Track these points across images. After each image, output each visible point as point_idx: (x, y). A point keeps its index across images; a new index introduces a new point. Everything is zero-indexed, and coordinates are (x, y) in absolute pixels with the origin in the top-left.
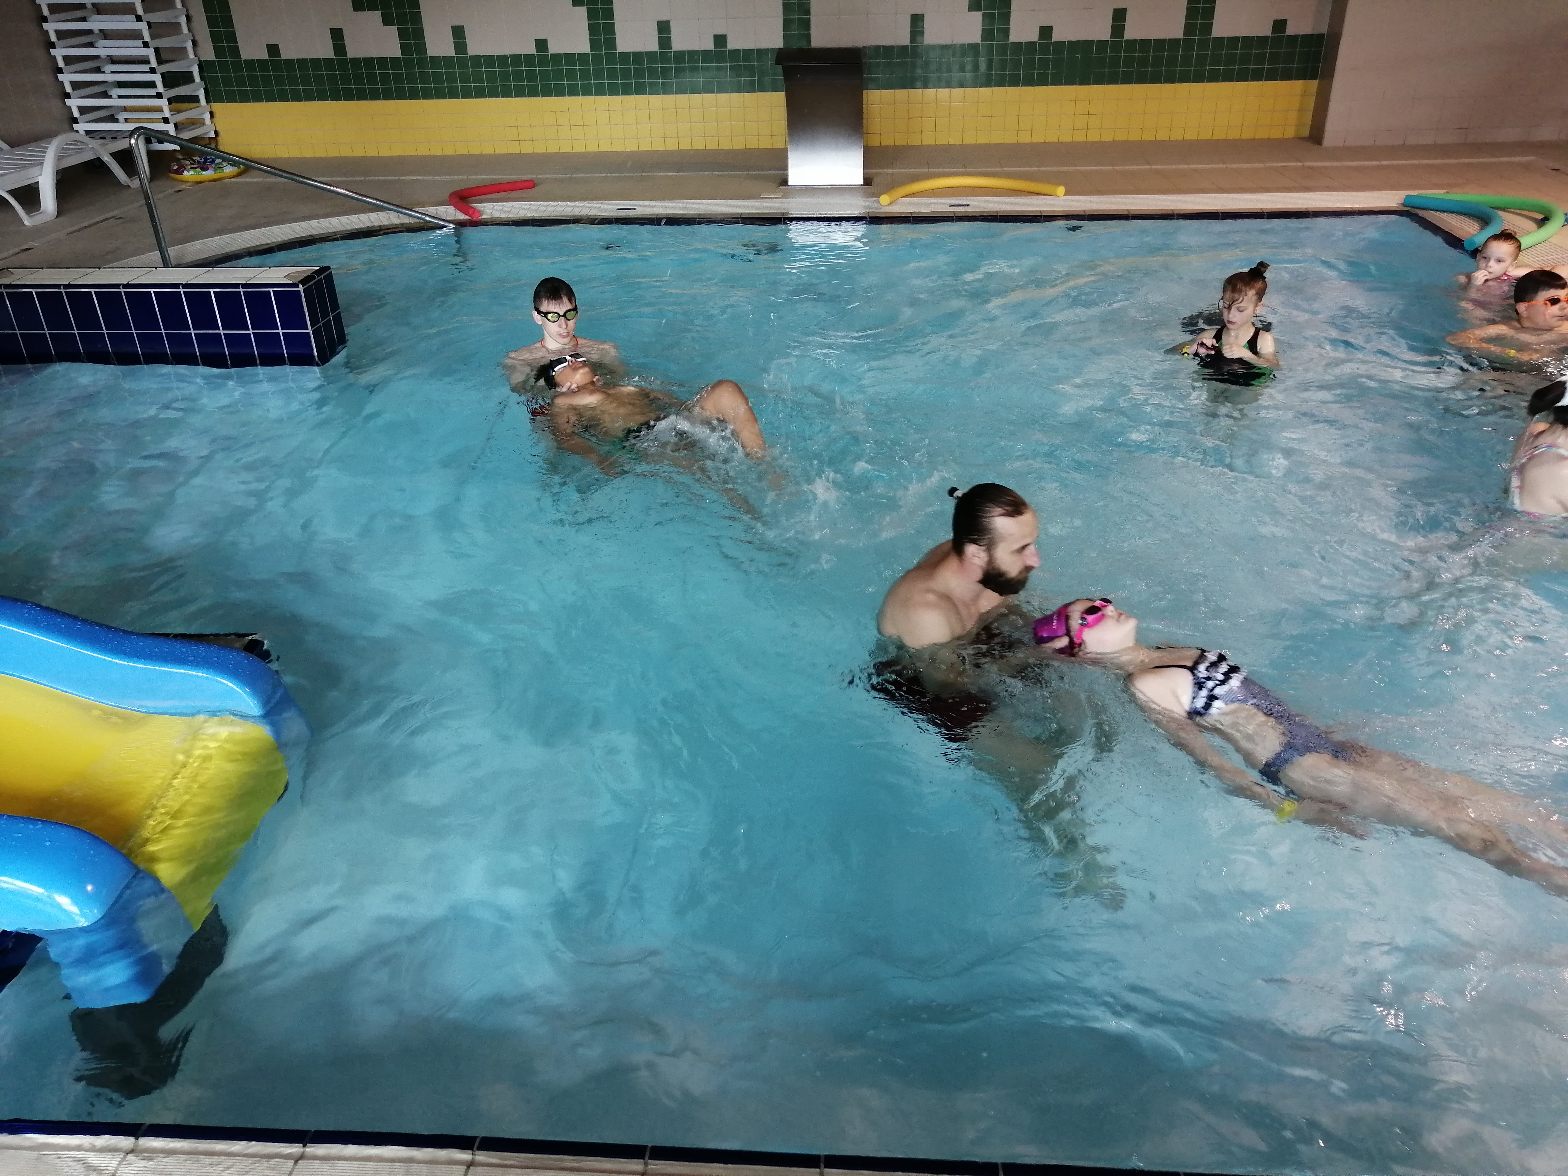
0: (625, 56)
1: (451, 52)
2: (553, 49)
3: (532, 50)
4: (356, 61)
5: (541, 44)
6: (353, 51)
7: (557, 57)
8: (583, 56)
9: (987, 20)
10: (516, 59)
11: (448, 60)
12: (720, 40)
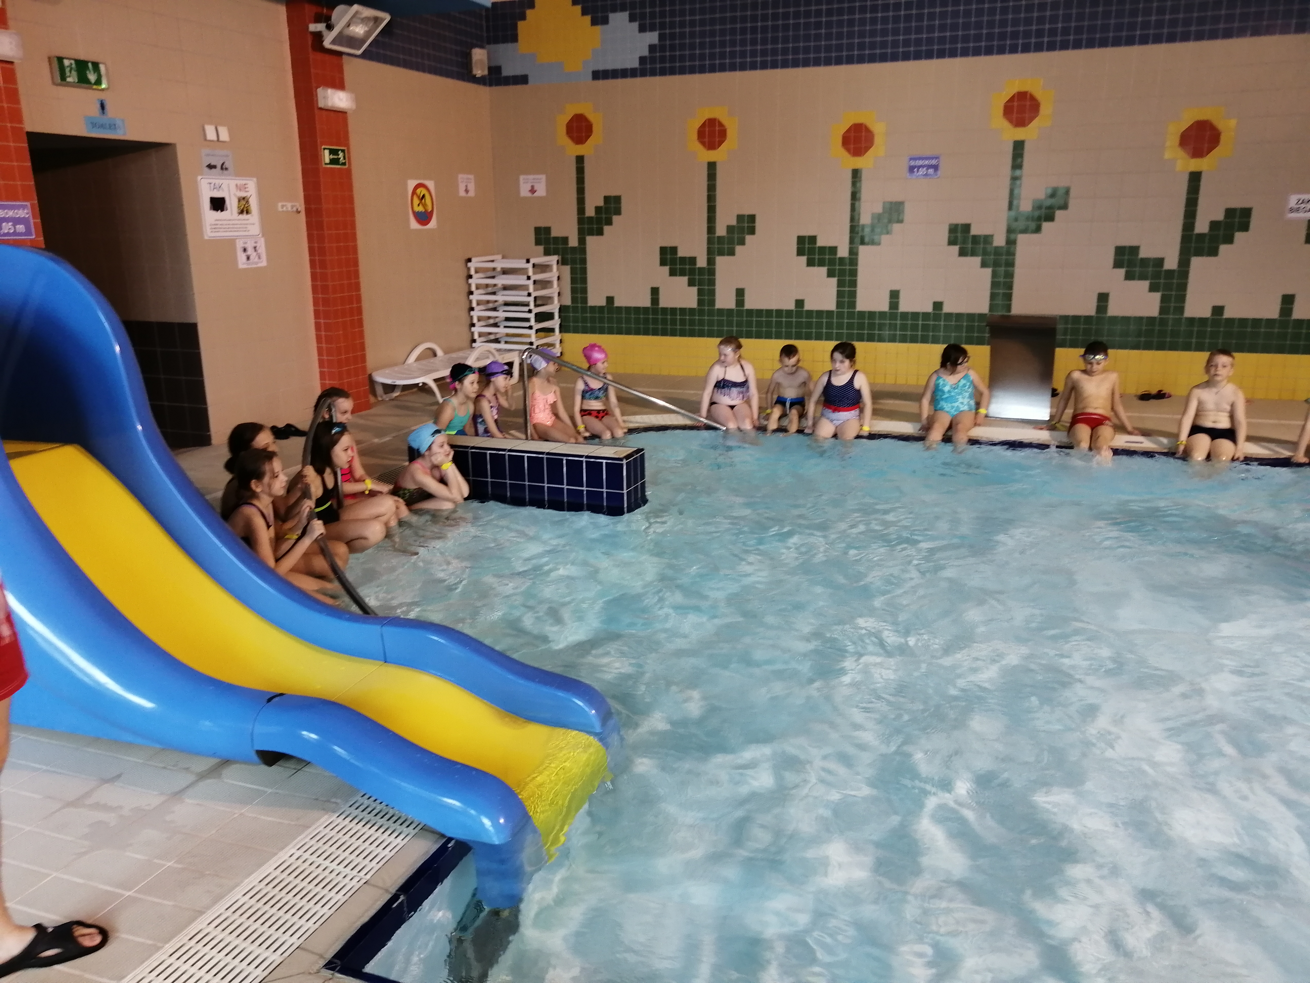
0: (862, 314)
1: (733, 306)
2: (808, 307)
3: (792, 306)
4: (665, 310)
5: (800, 303)
6: (664, 303)
7: (810, 313)
8: (829, 313)
9: (1164, 300)
10: (779, 312)
11: (730, 311)
12: (938, 305)
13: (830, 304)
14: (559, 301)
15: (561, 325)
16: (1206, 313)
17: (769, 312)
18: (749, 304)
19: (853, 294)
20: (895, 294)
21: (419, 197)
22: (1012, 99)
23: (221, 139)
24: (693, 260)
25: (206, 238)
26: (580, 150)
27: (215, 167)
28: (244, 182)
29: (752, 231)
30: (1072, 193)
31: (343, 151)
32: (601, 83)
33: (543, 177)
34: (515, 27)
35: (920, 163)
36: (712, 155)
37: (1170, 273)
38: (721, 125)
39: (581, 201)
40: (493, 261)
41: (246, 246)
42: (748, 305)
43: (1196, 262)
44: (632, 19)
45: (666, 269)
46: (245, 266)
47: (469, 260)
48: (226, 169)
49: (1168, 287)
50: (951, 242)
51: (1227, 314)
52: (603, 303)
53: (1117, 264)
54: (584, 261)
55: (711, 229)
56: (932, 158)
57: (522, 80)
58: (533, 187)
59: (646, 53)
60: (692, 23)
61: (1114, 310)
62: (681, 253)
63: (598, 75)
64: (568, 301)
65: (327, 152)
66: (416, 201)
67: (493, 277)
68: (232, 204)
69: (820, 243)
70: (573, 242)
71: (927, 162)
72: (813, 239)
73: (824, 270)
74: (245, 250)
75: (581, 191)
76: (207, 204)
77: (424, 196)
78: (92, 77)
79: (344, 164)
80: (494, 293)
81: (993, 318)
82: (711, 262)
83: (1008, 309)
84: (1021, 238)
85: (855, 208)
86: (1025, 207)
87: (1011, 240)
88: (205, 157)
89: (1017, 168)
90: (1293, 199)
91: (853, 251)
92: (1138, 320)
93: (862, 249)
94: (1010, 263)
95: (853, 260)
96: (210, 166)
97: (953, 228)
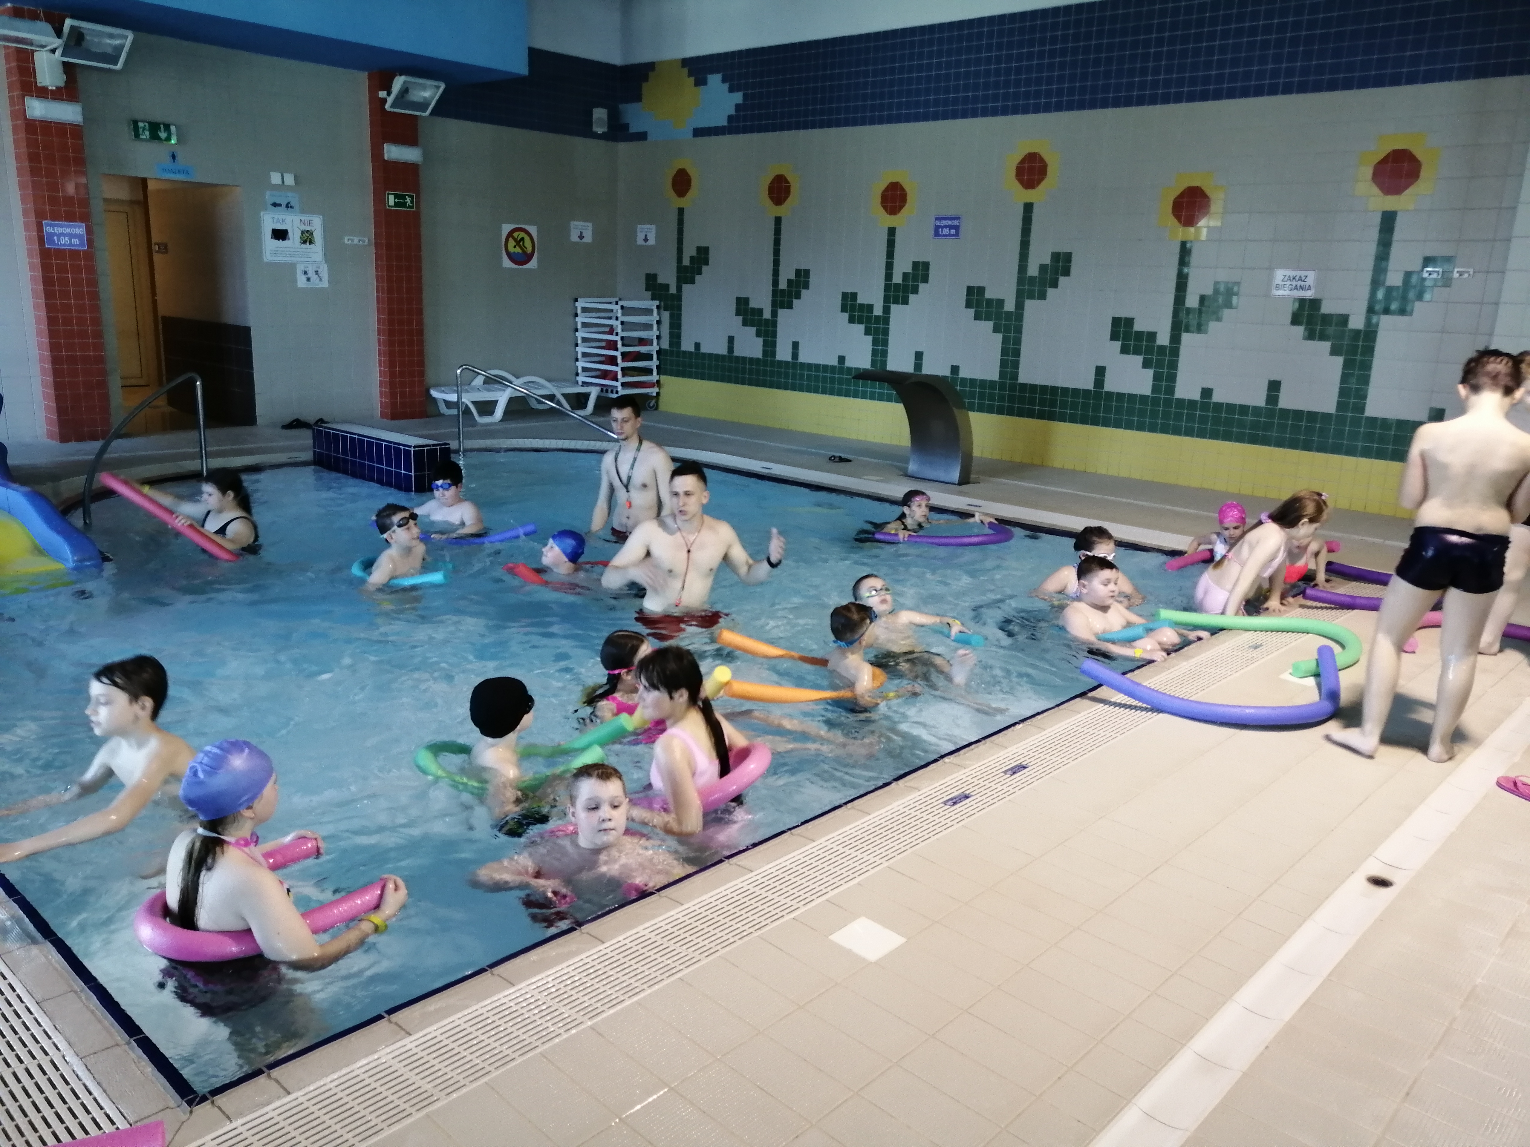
1: (788, 357)
2: (848, 363)
3: (835, 362)
4: (737, 357)
5: (842, 359)
6: (737, 351)
7: (849, 370)
8: (865, 371)
9: (1157, 378)
10: (825, 368)
11: (787, 363)
12: (955, 369)
13: (866, 362)
14: (658, 344)
15: (658, 367)
16: (1196, 396)
17: (817, 366)
18: (804, 357)
19: (885, 353)
20: (919, 356)
21: (515, 240)
22: (1023, 161)
23: (286, 183)
24: (760, 311)
25: (265, 260)
26: (682, 202)
27: (280, 205)
28: (309, 218)
29: (806, 286)
30: (1074, 259)
31: (412, 196)
32: (700, 140)
33: (653, 227)
34: (641, 88)
35: (944, 223)
36: (779, 211)
37: (1162, 348)
38: (787, 181)
39: (680, 251)
41: (307, 270)
42: (801, 359)
43: (1187, 338)
44: (724, 81)
45: (740, 318)
46: (305, 286)
47: (576, 300)
48: (292, 207)
49: (1159, 364)
50: (968, 305)
51: (1216, 398)
52: (692, 349)
53: (1114, 337)
54: (679, 308)
55: (775, 283)
56: (954, 219)
57: (642, 136)
58: (646, 235)
59: (732, 112)
60: (769, 84)
61: (1110, 386)
62: (752, 304)
63: (699, 132)
64: (665, 345)
65: (391, 197)
66: (511, 243)
68: (295, 235)
69: (860, 300)
70: (673, 290)
71: (949, 223)
72: (854, 296)
73: (862, 327)
74: (305, 273)
75: (680, 241)
76: (269, 234)
77: (522, 239)
78: (163, 135)
79: (410, 207)
81: (1002, 386)
82: (774, 314)
83: (1015, 376)
84: (1029, 304)
85: (889, 266)
86: (1033, 271)
87: (1020, 306)
88: (270, 197)
89: (1026, 231)
90: (1280, 274)
91: (887, 310)
92: (1132, 397)
93: (894, 307)
94: (1019, 330)
95: (885, 319)
96: (275, 205)
97: (970, 290)
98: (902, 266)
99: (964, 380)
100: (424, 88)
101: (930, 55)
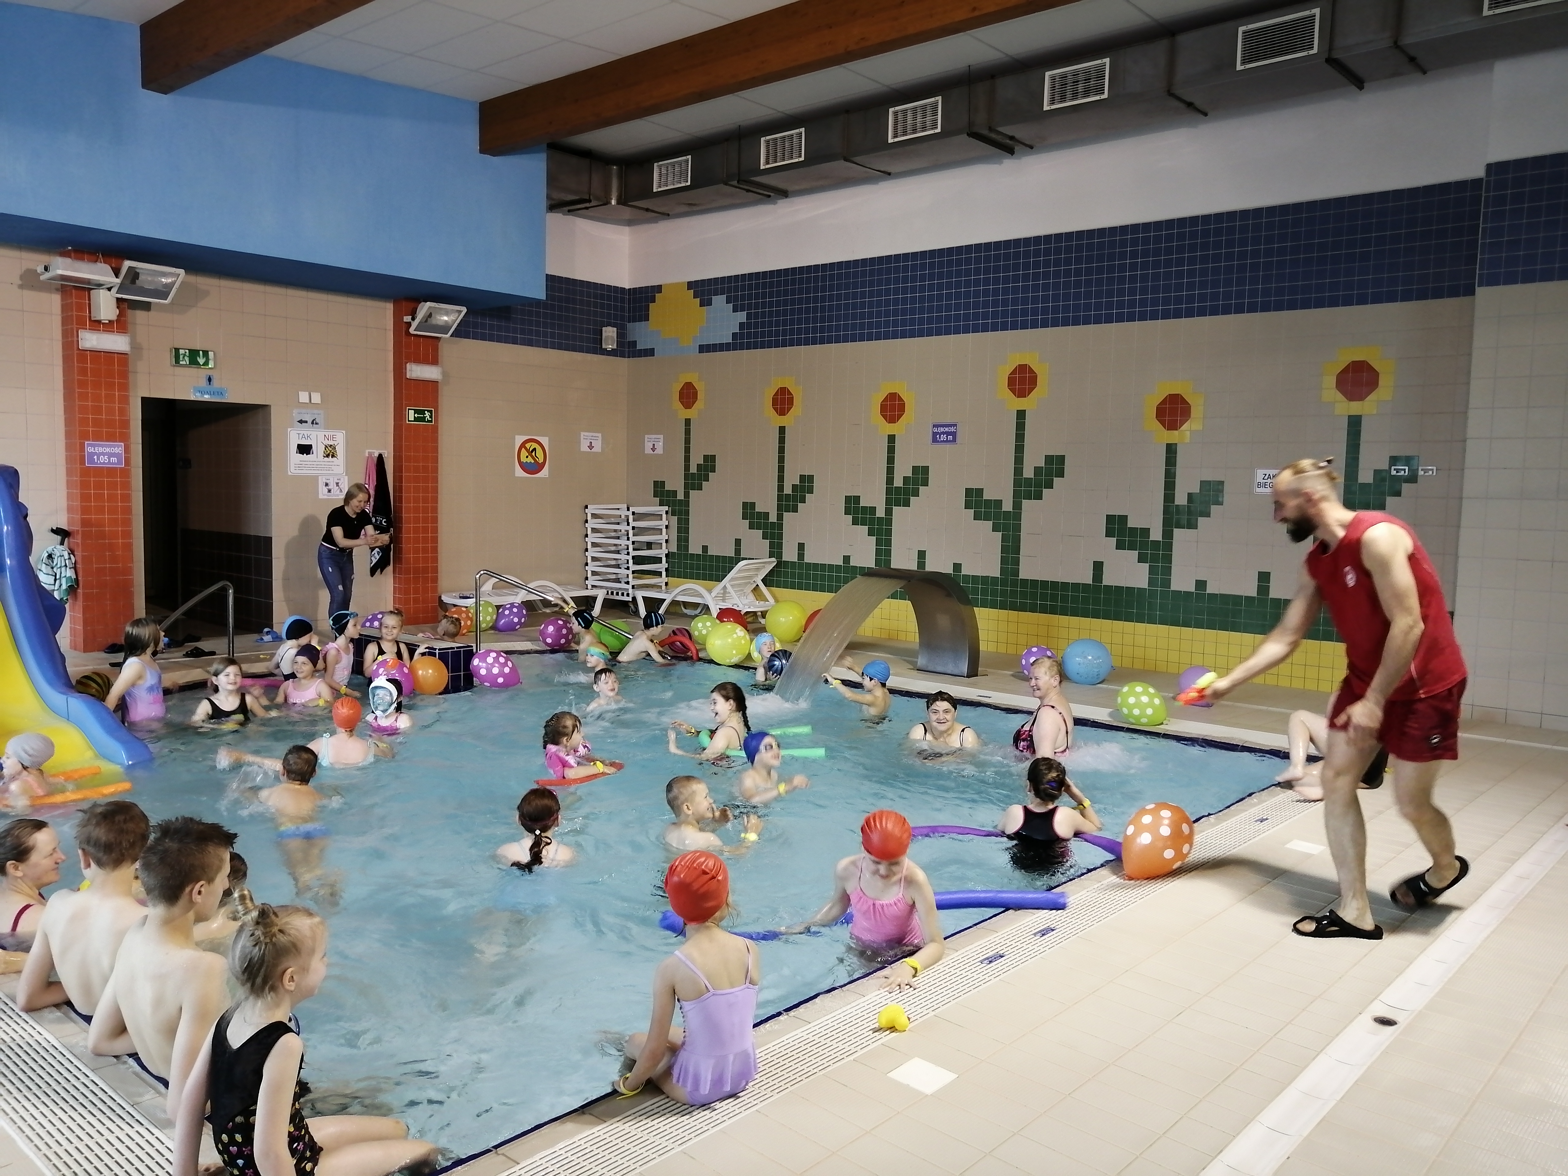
0: (895, 571)
2: (853, 563)
3: (840, 562)
5: (847, 559)
6: (744, 553)
7: (854, 568)
8: (869, 569)
9: (1152, 571)
10: (831, 567)
11: (793, 564)
12: (957, 567)
13: (870, 562)
14: (667, 548)
15: (667, 570)
16: (1192, 588)
17: (823, 566)
19: (888, 553)
20: (922, 555)
21: (528, 450)
22: (1014, 372)
23: (313, 401)
24: (766, 515)
25: (290, 473)
26: (688, 413)
27: (306, 422)
28: (332, 434)
29: (811, 491)
30: (1067, 461)
31: (430, 412)
32: (705, 355)
33: (661, 437)
34: (647, 309)
35: (942, 429)
36: (783, 421)
37: (1156, 543)
38: (790, 393)
39: (687, 459)
40: (618, 509)
41: (327, 481)
42: (807, 560)
43: (1178, 534)
44: (728, 301)
45: (747, 522)
46: (326, 497)
47: (586, 507)
48: (316, 424)
49: (1154, 559)
50: (968, 506)
51: (1210, 590)
52: (700, 551)
53: (1109, 534)
54: (687, 513)
55: (781, 488)
56: (951, 426)
57: (650, 352)
58: (654, 445)
59: (737, 330)
60: (771, 304)
61: (1108, 580)
62: (758, 509)
63: (704, 349)
64: (673, 548)
65: (412, 412)
66: (524, 453)
67: (618, 524)
68: (319, 450)
69: (862, 503)
70: (680, 496)
71: (947, 429)
72: (857, 499)
73: (865, 528)
74: (327, 485)
75: (687, 450)
76: (294, 449)
77: (535, 449)
78: (201, 361)
79: (428, 421)
80: (618, 538)
81: (1004, 582)
82: (780, 517)
83: (1016, 573)
84: (1026, 503)
85: (890, 471)
86: (1028, 473)
87: (1017, 506)
88: (297, 415)
89: (1020, 437)
90: (1260, 474)
91: (889, 512)
92: (1130, 590)
93: (895, 509)
94: (1018, 528)
95: (888, 520)
96: (301, 422)
97: (969, 492)
98: (903, 471)
99: (966, 577)
100: (447, 313)
101: (923, 279)
